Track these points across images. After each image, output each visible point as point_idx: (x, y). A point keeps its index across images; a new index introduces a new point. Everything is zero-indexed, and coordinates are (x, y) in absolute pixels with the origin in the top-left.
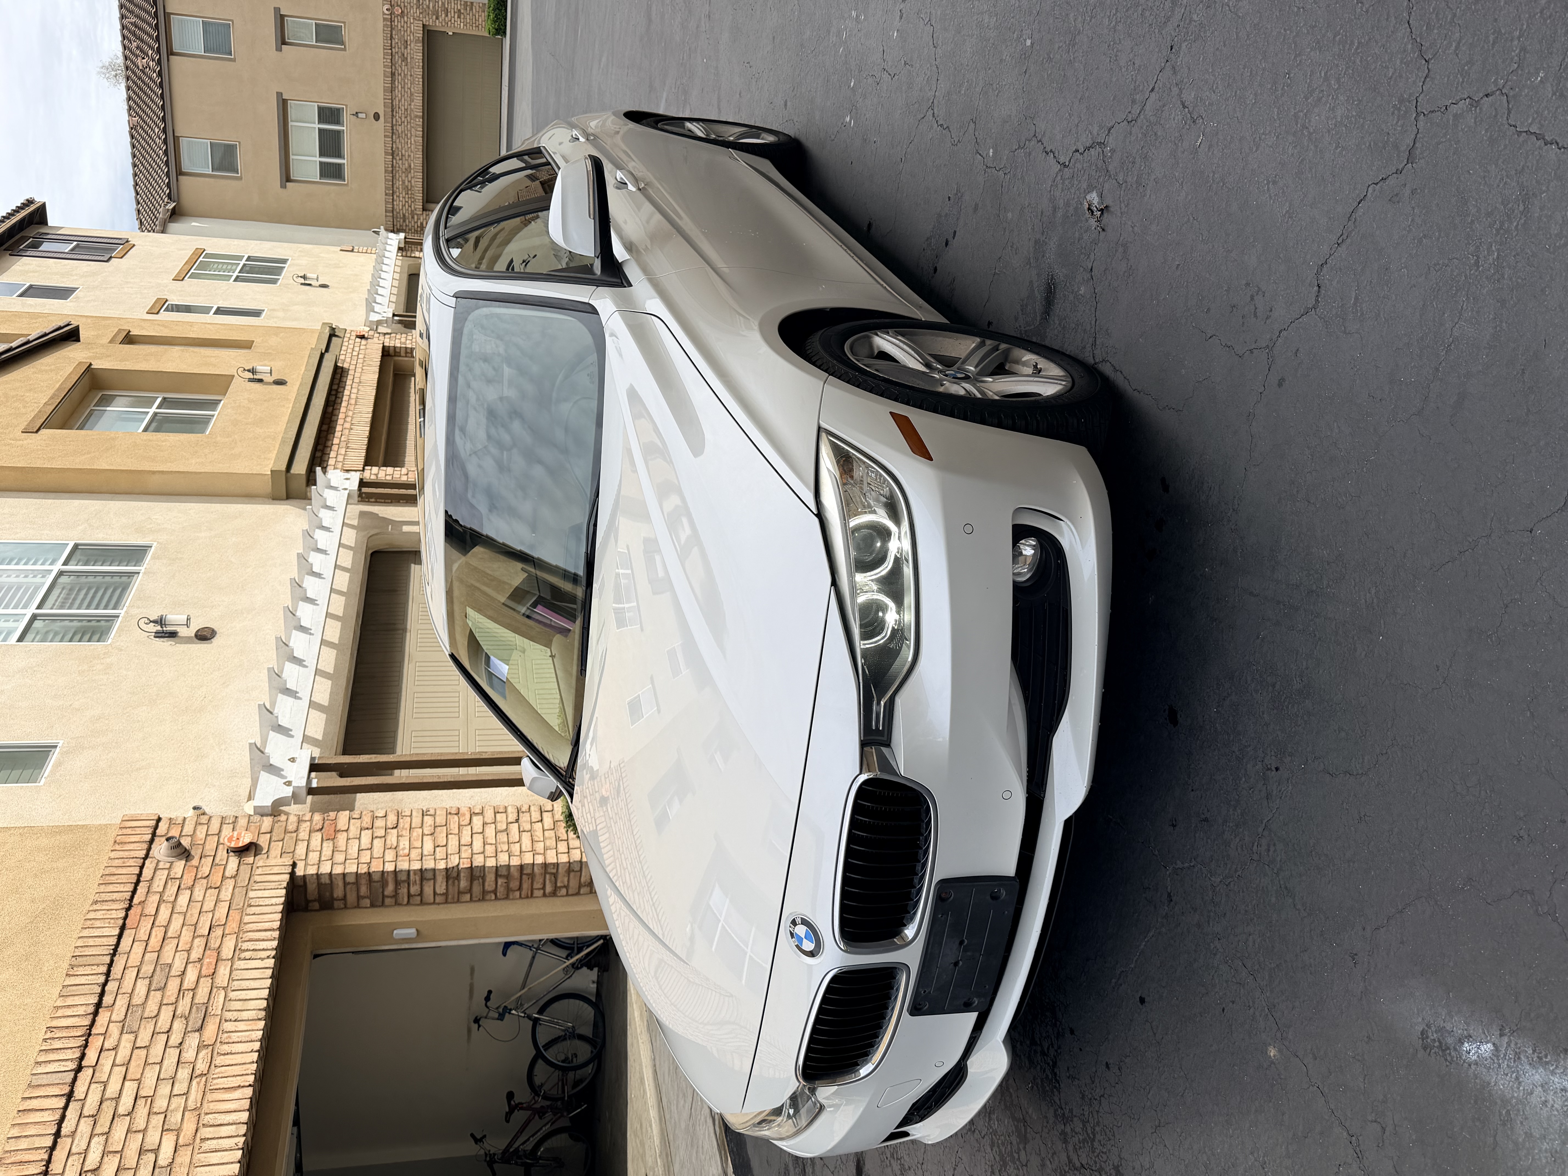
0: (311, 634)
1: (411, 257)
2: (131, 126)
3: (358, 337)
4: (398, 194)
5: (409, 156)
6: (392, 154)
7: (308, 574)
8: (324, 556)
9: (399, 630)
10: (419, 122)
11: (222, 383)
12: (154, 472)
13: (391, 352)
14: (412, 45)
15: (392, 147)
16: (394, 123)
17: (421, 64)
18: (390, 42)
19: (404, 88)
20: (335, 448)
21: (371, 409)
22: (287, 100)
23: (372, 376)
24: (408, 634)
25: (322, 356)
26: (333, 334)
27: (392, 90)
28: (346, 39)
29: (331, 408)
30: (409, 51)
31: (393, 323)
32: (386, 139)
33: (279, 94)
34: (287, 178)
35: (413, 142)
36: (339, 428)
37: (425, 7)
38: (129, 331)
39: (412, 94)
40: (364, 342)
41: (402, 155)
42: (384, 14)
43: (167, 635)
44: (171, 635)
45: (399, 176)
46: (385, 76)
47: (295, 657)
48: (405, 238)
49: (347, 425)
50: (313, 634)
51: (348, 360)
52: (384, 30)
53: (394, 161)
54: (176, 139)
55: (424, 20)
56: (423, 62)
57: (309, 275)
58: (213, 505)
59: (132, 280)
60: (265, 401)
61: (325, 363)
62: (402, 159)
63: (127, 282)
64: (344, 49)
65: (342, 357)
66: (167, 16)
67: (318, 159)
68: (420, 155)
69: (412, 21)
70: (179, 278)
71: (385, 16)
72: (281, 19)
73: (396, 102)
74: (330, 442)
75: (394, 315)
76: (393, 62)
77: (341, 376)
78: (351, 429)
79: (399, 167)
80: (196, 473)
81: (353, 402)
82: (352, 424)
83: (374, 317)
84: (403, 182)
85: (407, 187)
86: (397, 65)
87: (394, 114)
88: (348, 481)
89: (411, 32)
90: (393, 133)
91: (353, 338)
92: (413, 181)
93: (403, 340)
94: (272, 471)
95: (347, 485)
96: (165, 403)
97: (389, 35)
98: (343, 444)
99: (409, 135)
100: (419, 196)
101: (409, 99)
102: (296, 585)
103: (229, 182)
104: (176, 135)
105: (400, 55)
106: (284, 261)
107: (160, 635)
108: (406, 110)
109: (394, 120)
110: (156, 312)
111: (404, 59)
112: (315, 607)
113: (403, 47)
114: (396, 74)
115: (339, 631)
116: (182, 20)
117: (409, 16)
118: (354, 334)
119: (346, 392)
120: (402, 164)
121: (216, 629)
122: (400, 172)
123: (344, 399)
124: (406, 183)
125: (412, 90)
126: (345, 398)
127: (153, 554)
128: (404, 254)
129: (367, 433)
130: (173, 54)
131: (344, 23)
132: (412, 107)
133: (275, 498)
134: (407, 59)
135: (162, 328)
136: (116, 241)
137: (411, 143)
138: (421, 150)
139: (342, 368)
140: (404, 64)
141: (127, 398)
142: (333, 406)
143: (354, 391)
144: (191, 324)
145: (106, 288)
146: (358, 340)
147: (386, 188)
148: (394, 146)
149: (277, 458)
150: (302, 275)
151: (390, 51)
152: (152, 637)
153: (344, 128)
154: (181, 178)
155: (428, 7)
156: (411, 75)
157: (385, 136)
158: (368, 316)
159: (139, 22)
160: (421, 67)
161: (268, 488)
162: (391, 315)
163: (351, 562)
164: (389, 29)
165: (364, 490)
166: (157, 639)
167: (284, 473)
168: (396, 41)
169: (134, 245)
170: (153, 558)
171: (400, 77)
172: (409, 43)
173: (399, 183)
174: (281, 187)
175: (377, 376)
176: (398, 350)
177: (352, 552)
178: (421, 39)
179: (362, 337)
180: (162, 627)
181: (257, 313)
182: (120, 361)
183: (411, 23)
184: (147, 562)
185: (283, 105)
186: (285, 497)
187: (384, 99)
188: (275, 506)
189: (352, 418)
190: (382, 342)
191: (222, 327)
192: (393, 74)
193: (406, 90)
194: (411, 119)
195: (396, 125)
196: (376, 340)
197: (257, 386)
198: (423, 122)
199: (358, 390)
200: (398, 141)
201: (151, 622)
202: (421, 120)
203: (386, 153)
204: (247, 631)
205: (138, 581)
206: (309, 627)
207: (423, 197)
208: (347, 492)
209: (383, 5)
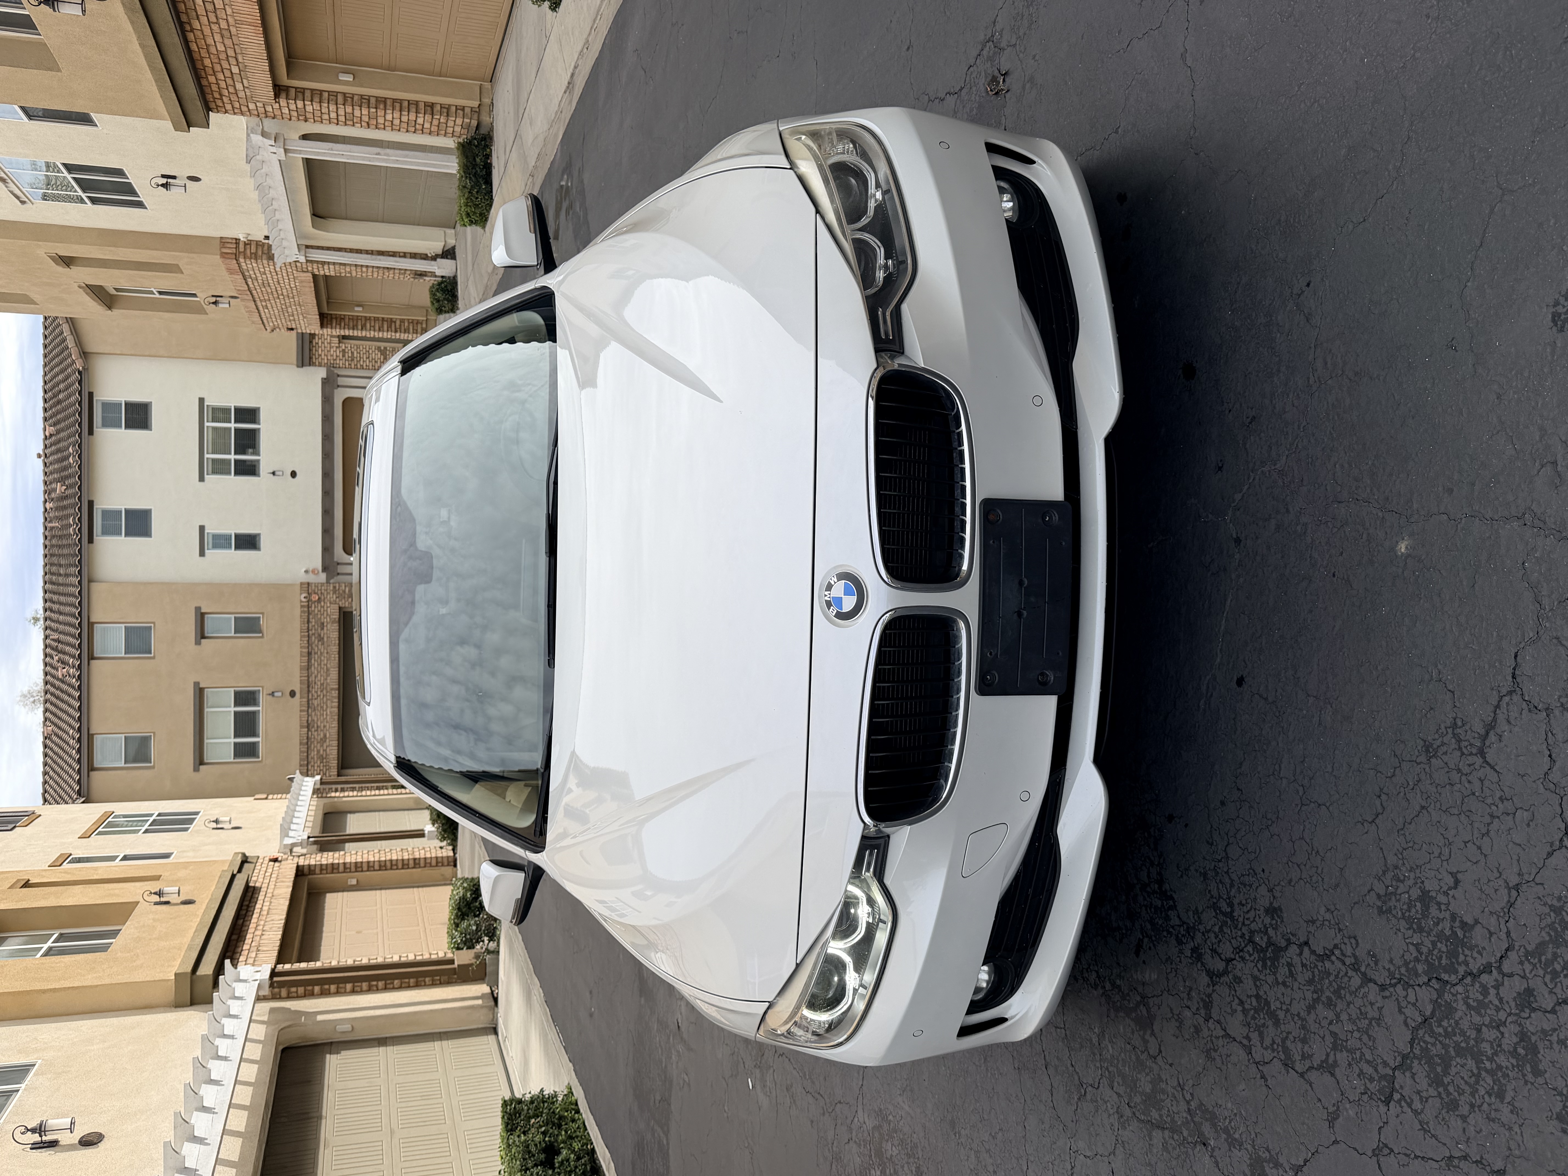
0: (214, 1113)
1: (326, 797)
2: (46, 735)
3: (271, 860)
4: (312, 763)
5: (324, 726)
6: (308, 727)
7: (212, 1058)
8: (231, 1040)
9: (314, 1118)
10: (335, 694)
11: (125, 910)
12: (44, 991)
13: (306, 870)
14: (329, 626)
15: (308, 721)
16: (310, 697)
17: (337, 642)
18: (307, 625)
19: (320, 664)
20: (245, 953)
21: (284, 917)
22: (204, 688)
23: (286, 890)
24: (323, 1121)
25: (233, 876)
26: (245, 860)
27: (308, 668)
28: (264, 629)
29: (242, 921)
30: (325, 631)
31: (308, 844)
32: (302, 713)
33: (196, 684)
34: (200, 761)
35: (328, 713)
36: (249, 936)
37: (341, 592)
38: (29, 880)
39: (328, 670)
40: (277, 864)
41: (317, 727)
42: (301, 602)
43: (45, 1145)
44: (51, 1144)
45: (314, 747)
46: (301, 656)
47: (195, 1136)
48: (321, 779)
49: (258, 933)
50: (217, 1113)
51: (261, 880)
52: (301, 616)
53: (310, 733)
54: (90, 737)
55: (340, 603)
56: (339, 640)
57: (221, 819)
58: (108, 1019)
59: (36, 843)
60: (171, 919)
61: (236, 882)
62: (317, 730)
63: (30, 845)
64: (262, 637)
65: (254, 879)
66: (91, 625)
67: (233, 740)
68: (335, 724)
69: (328, 605)
70: (86, 836)
71: (302, 604)
72: (201, 617)
73: (312, 679)
74: (240, 949)
75: (309, 837)
76: (310, 642)
77: (253, 894)
78: (263, 935)
79: (314, 738)
80: (91, 987)
81: (265, 913)
82: (263, 931)
83: (288, 841)
84: (318, 751)
85: (322, 756)
86: (314, 646)
87: (311, 689)
88: (259, 973)
89: (327, 615)
90: (308, 707)
91: (266, 862)
92: (328, 750)
93: (318, 858)
94: (176, 974)
95: (258, 976)
96: (61, 938)
97: (306, 620)
98: (254, 949)
99: (325, 707)
100: (334, 763)
101: (325, 674)
102: (199, 1065)
103: (141, 771)
104: (91, 732)
105: (316, 635)
106: (197, 813)
107: (37, 1146)
108: (322, 684)
109: (310, 695)
110: (59, 864)
111: (321, 639)
112: (219, 1088)
113: (319, 629)
114: (313, 653)
115: (245, 1121)
116: (104, 628)
117: (326, 601)
118: (267, 859)
119: (258, 906)
120: (318, 735)
121: (103, 1133)
122: (315, 742)
123: (255, 912)
124: (321, 752)
125: (329, 666)
126: (257, 911)
127: (36, 1070)
128: (320, 795)
129: (280, 937)
130: (93, 658)
131: (263, 613)
132: (328, 681)
133: (178, 1005)
134: (323, 638)
135: (63, 875)
136: (22, 814)
137: (327, 715)
138: (337, 720)
139: (254, 887)
140: (320, 643)
141: (21, 938)
142: (244, 919)
143: (266, 904)
144: (96, 869)
145: (7, 851)
146: (272, 863)
147: (301, 760)
148: (310, 719)
149: (183, 962)
150: (215, 819)
151: (307, 634)
152: (29, 1150)
153: (260, 708)
154: (92, 774)
155: (344, 591)
156: (327, 653)
157: (301, 711)
158: (282, 840)
159: (62, 637)
160: (337, 644)
161: (171, 996)
162: (306, 837)
163: (260, 1054)
164: (307, 614)
165: (275, 979)
166: (34, 1151)
167: (189, 976)
168: (313, 624)
169: (40, 815)
170: (35, 1075)
171: (316, 656)
172: (325, 624)
173: (313, 754)
174: (194, 770)
175: (290, 889)
176: (312, 868)
177: (261, 1045)
178: (337, 620)
179: (275, 860)
180: (41, 1136)
181: (167, 856)
182: (16, 902)
183: (327, 607)
184: (29, 1079)
185: (200, 692)
186: (189, 1004)
187: (301, 677)
188: (177, 1013)
189: (264, 926)
190: (296, 862)
191: (128, 868)
192: (309, 654)
193: (322, 666)
194: (327, 692)
195: (312, 699)
196: (289, 861)
197: (164, 907)
198: (339, 693)
199: (271, 902)
200: (313, 714)
201: (28, 1130)
202: (337, 692)
203: (302, 727)
204: (141, 1131)
205: (15, 1100)
206: (213, 1107)
207: (338, 763)
208: (258, 982)
209: (301, 594)
